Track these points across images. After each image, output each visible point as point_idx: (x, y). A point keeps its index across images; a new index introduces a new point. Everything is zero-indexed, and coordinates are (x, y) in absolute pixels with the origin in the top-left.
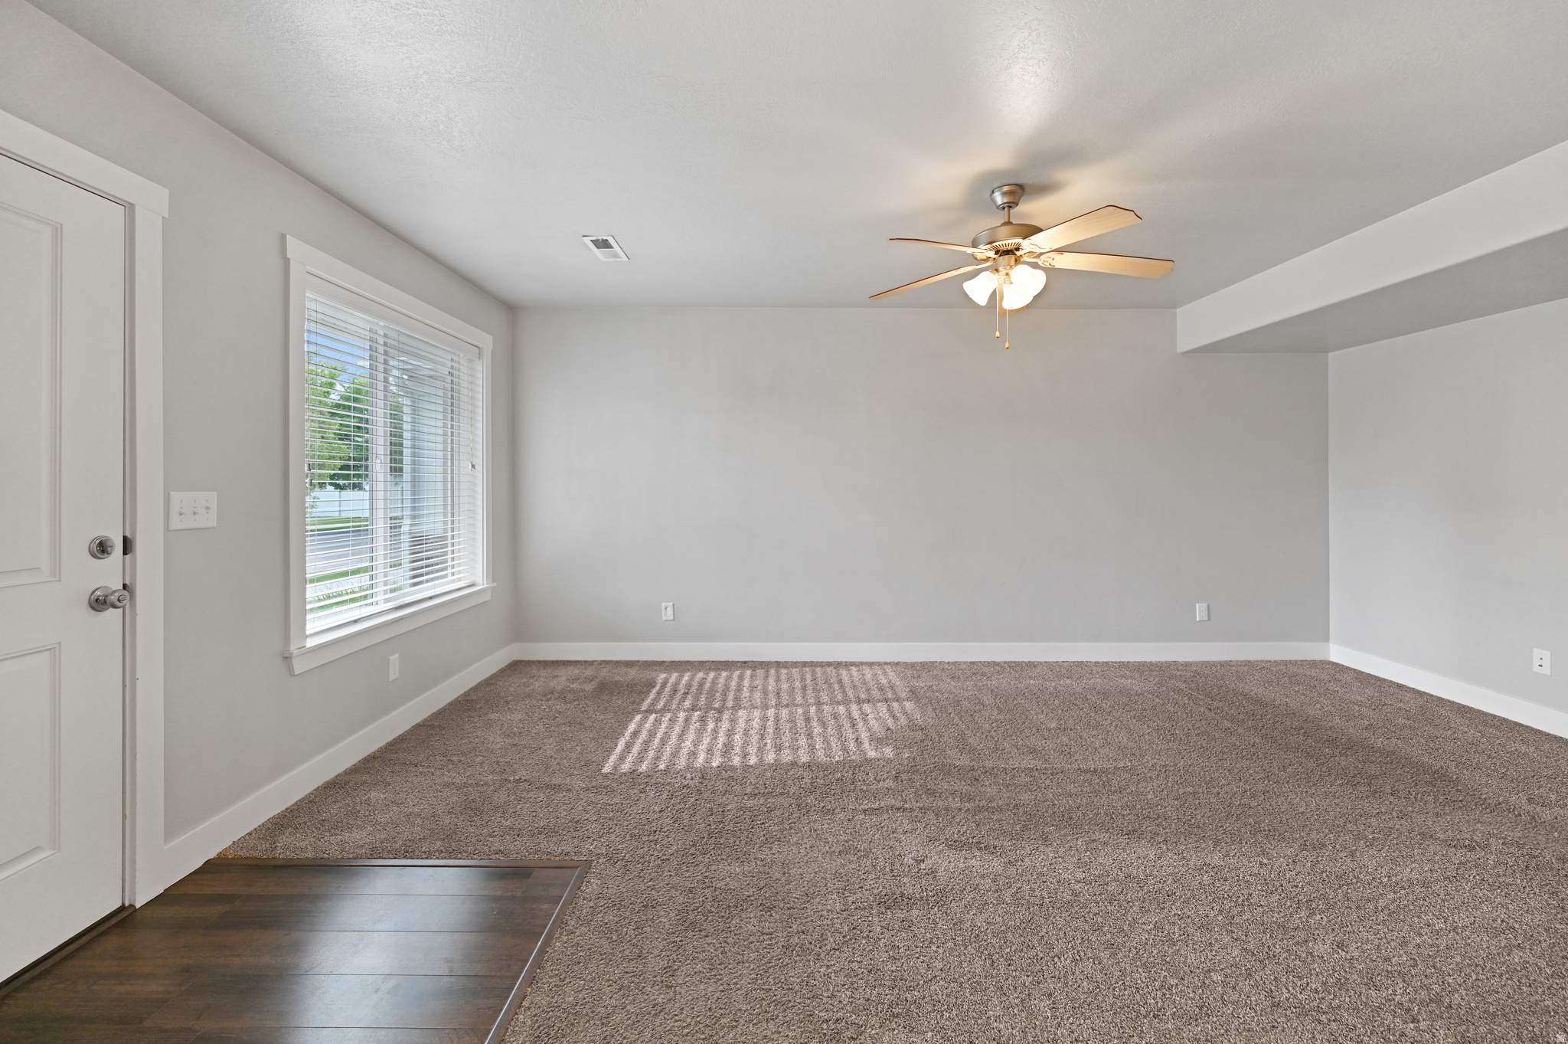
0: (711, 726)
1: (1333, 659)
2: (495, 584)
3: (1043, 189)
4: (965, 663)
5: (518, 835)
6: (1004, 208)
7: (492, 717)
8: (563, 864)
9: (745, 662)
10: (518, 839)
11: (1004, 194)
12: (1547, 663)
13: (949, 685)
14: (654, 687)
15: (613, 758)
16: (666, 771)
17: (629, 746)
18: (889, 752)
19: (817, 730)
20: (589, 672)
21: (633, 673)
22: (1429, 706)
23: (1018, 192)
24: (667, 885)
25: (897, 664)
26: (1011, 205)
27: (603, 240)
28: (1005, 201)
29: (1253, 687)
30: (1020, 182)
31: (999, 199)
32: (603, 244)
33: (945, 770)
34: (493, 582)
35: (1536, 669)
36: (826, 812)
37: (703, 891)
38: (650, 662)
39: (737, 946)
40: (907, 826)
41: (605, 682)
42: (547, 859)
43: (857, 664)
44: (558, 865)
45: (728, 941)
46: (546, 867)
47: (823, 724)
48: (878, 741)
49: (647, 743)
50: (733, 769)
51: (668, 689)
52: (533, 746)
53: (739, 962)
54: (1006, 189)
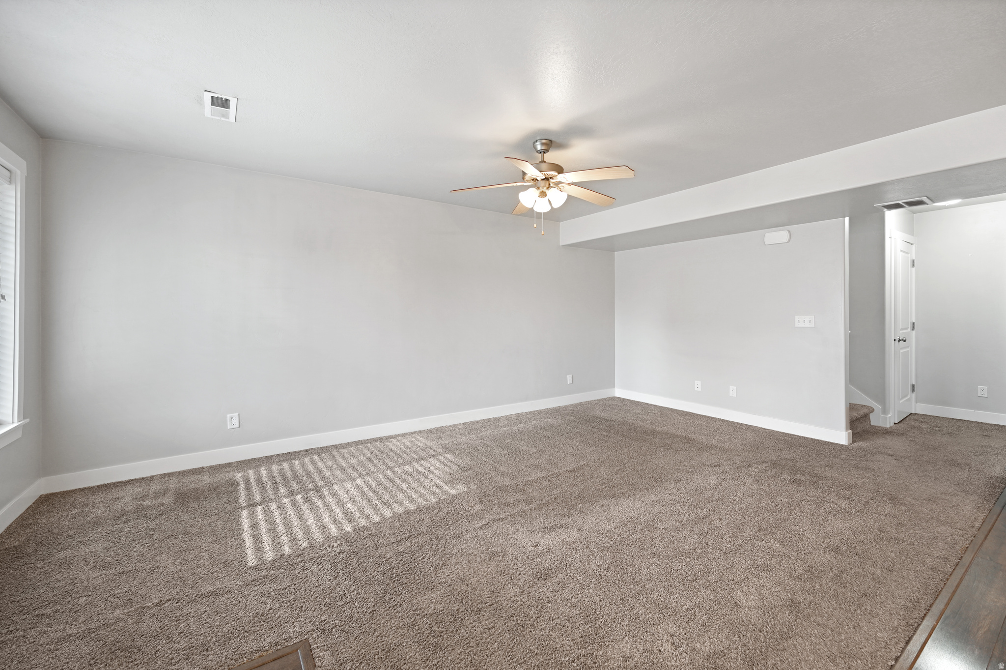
0: (319, 503)
1: (617, 395)
2: (28, 420)
3: (560, 146)
4: (460, 424)
5: (207, 650)
6: (541, 153)
7: (62, 555)
8: (280, 654)
9: (307, 451)
10: (209, 653)
11: (542, 144)
12: (700, 386)
13: (463, 439)
14: (238, 485)
15: (250, 552)
16: (312, 546)
17: (256, 538)
18: (461, 488)
19: (404, 486)
20: (154, 487)
21: (206, 480)
22: (663, 411)
23: (550, 144)
24: (391, 628)
25: (420, 432)
26: (545, 151)
27: (225, 99)
28: (543, 148)
29: (598, 412)
30: (550, 138)
31: (539, 147)
32: (221, 103)
33: (503, 489)
34: (24, 418)
35: (696, 389)
36: (458, 536)
37: (422, 621)
38: (216, 466)
39: (480, 645)
40: (512, 529)
41: (180, 492)
42: (260, 657)
43: (395, 437)
44: (275, 656)
45: (472, 644)
46: (264, 664)
47: (405, 481)
48: (451, 482)
49: (273, 530)
50: (365, 528)
51: (253, 484)
52: (148, 567)
53: (491, 655)
54: (544, 141)
